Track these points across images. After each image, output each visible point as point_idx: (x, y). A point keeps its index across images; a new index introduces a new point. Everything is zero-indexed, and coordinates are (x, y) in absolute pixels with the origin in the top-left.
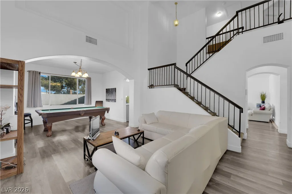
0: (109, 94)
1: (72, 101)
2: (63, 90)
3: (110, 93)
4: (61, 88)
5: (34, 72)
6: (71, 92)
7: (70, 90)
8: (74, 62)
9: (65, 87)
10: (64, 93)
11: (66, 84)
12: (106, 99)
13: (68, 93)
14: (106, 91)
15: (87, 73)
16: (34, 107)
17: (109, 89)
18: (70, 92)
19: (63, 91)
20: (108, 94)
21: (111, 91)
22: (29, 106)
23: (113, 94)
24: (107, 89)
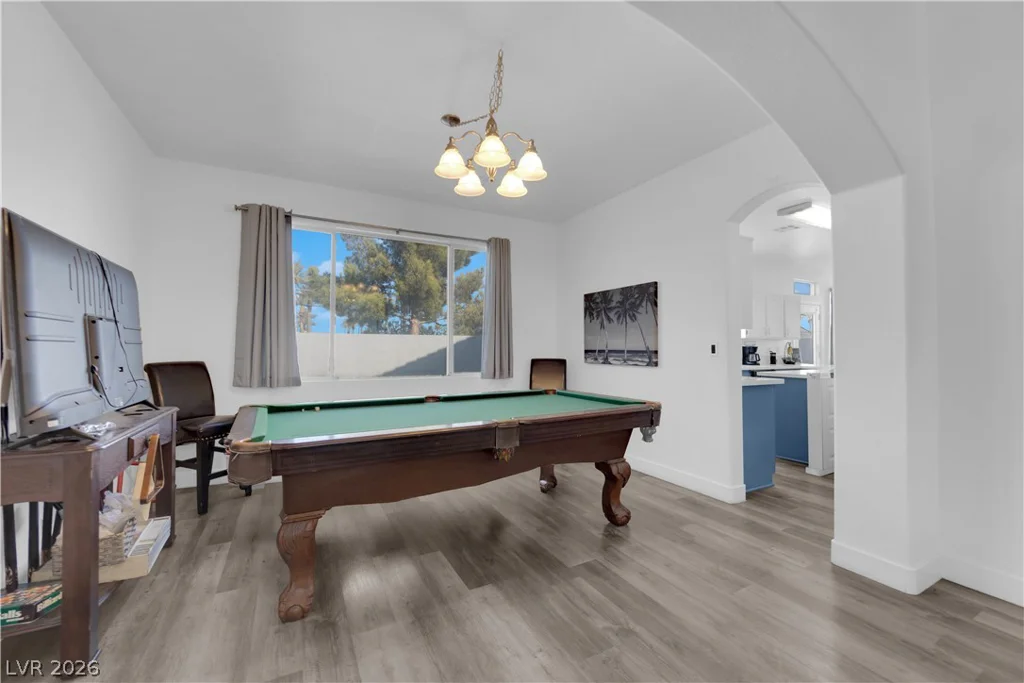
0: (609, 320)
1: (420, 360)
2: (390, 319)
3: (612, 315)
4: (383, 314)
5: (263, 213)
6: (415, 328)
7: (413, 321)
8: (445, 118)
9: (397, 309)
10: (394, 332)
11: (401, 298)
12: (586, 352)
13: (406, 330)
14: (586, 309)
15: (533, 149)
16: (263, 384)
17: (604, 294)
18: (410, 327)
19: (390, 325)
20: (596, 323)
21: (621, 303)
22: (240, 377)
23: (634, 318)
24: (588, 298)
